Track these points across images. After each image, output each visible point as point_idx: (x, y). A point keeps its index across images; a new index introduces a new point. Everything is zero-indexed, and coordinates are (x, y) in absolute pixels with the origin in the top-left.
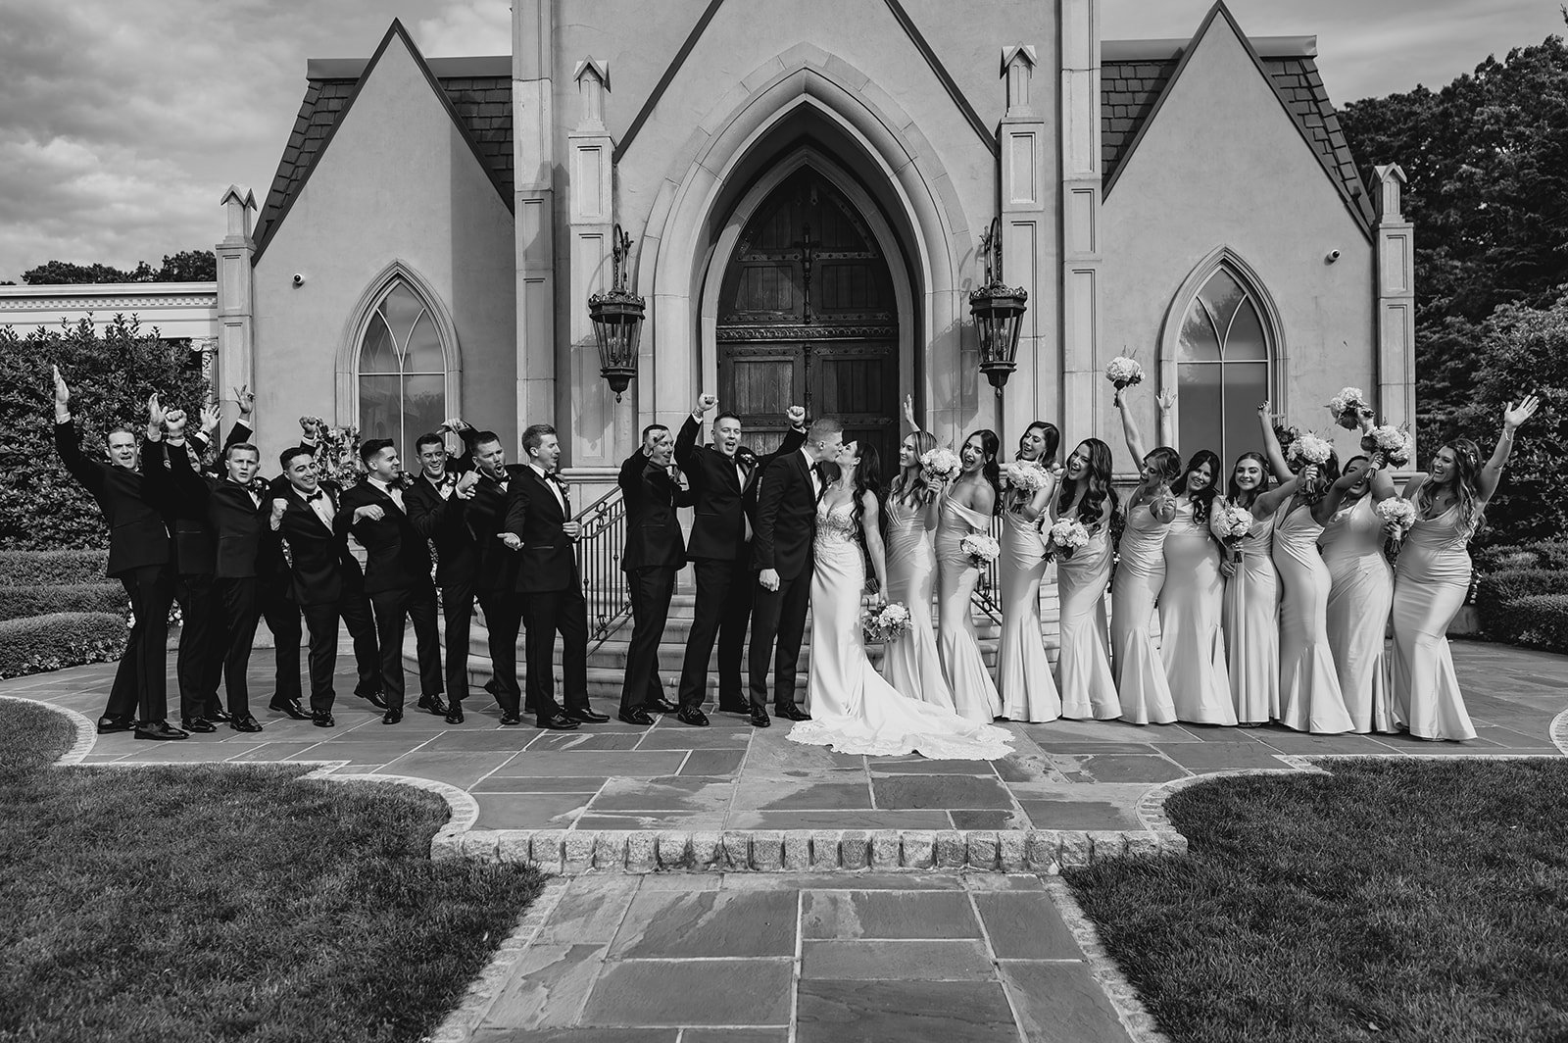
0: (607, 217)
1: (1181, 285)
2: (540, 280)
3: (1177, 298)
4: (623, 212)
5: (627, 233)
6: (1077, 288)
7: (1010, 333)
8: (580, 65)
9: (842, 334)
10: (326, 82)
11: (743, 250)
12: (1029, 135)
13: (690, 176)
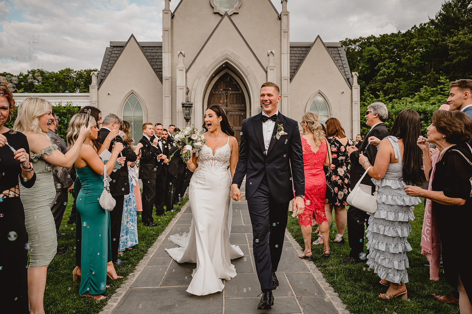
0: (184, 85)
1: (310, 98)
2: (168, 97)
3: (309, 101)
4: (188, 84)
5: (189, 88)
8: (179, 52)
9: (234, 109)
10: (114, 47)
11: (213, 90)
12: (273, 69)
13: (202, 77)
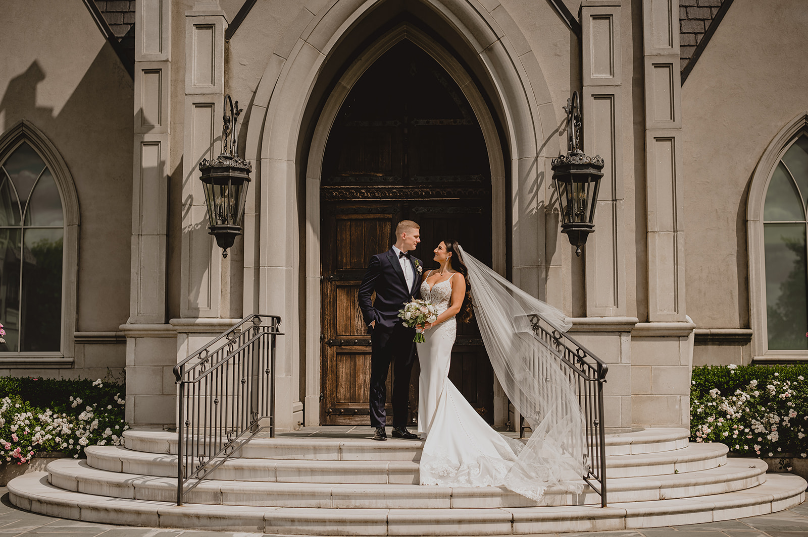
0: (220, 86)
1: (765, 150)
3: (761, 162)
4: (233, 83)
5: (237, 102)
6: (657, 153)
7: (587, 197)
9: (438, 195)
11: (346, 116)
12: (607, 17)
13: (296, 50)
